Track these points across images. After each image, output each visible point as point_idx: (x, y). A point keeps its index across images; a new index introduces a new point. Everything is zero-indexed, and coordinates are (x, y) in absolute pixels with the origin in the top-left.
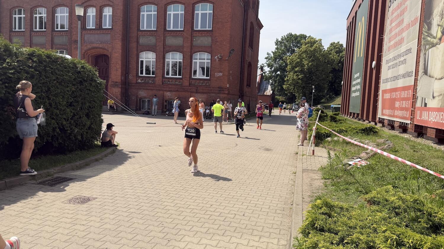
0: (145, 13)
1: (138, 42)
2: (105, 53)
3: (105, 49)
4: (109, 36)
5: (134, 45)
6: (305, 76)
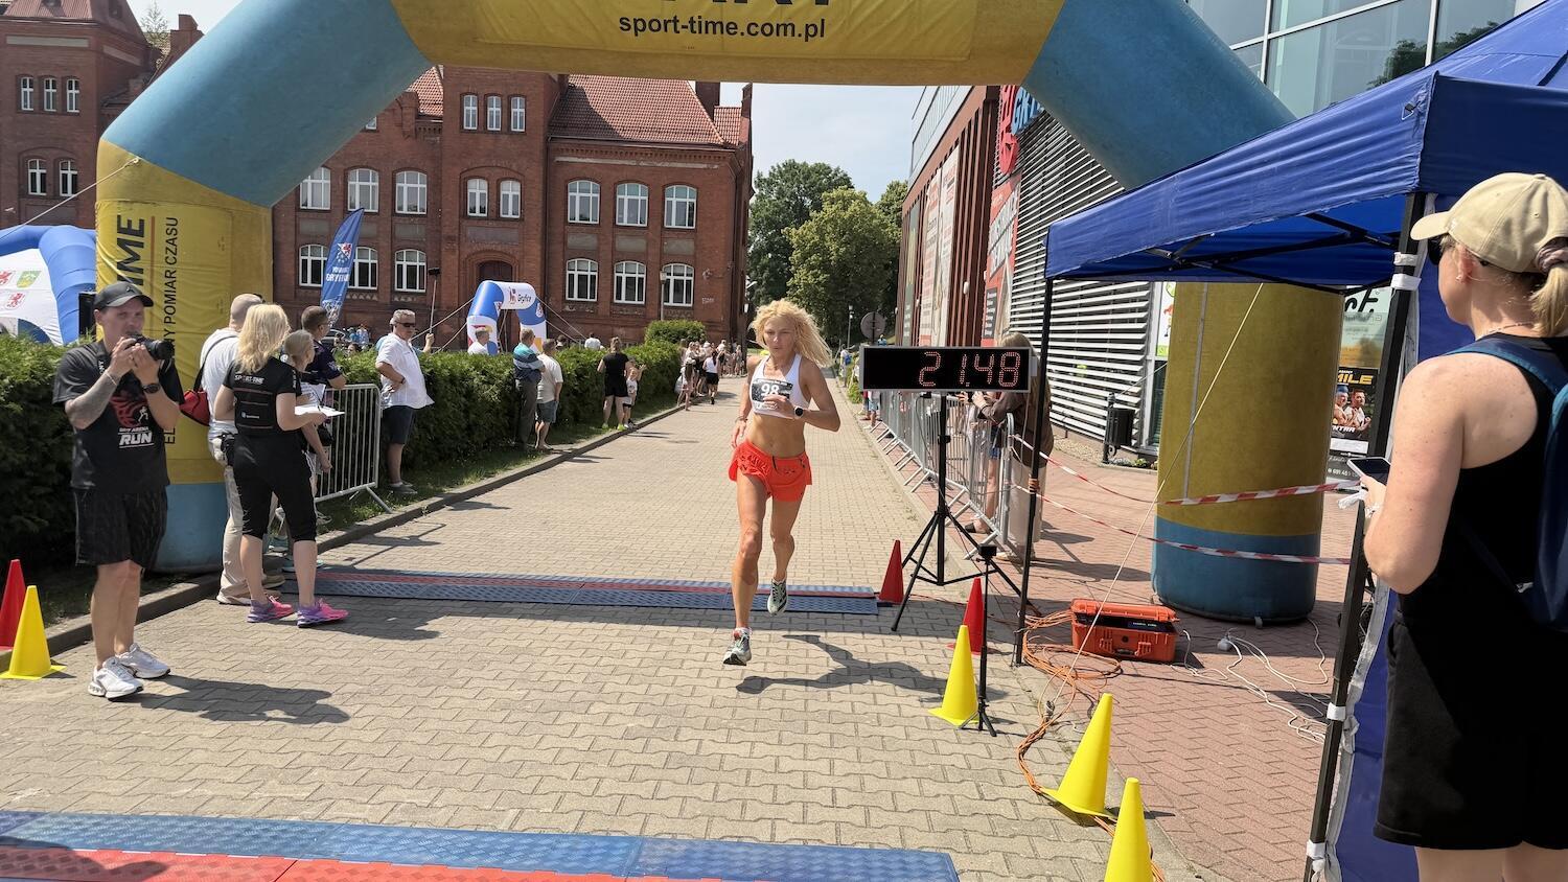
0: (578, 195)
1: (565, 243)
2: (506, 259)
3: (509, 255)
4: (515, 232)
5: (557, 248)
6: (832, 277)
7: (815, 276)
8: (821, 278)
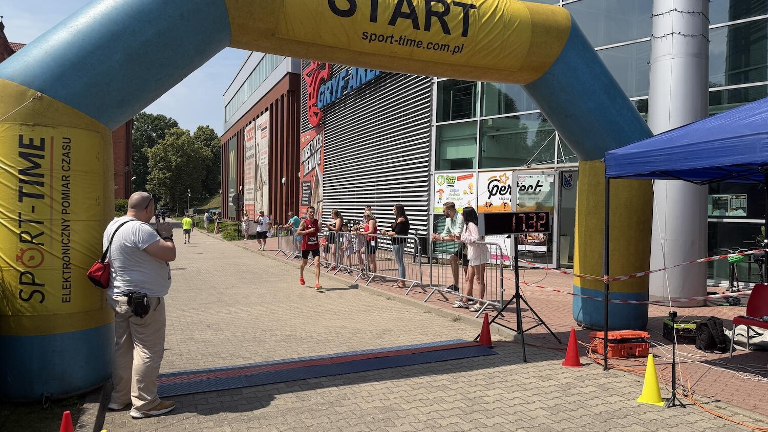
6: (174, 175)
7: (164, 174)
8: (167, 175)
